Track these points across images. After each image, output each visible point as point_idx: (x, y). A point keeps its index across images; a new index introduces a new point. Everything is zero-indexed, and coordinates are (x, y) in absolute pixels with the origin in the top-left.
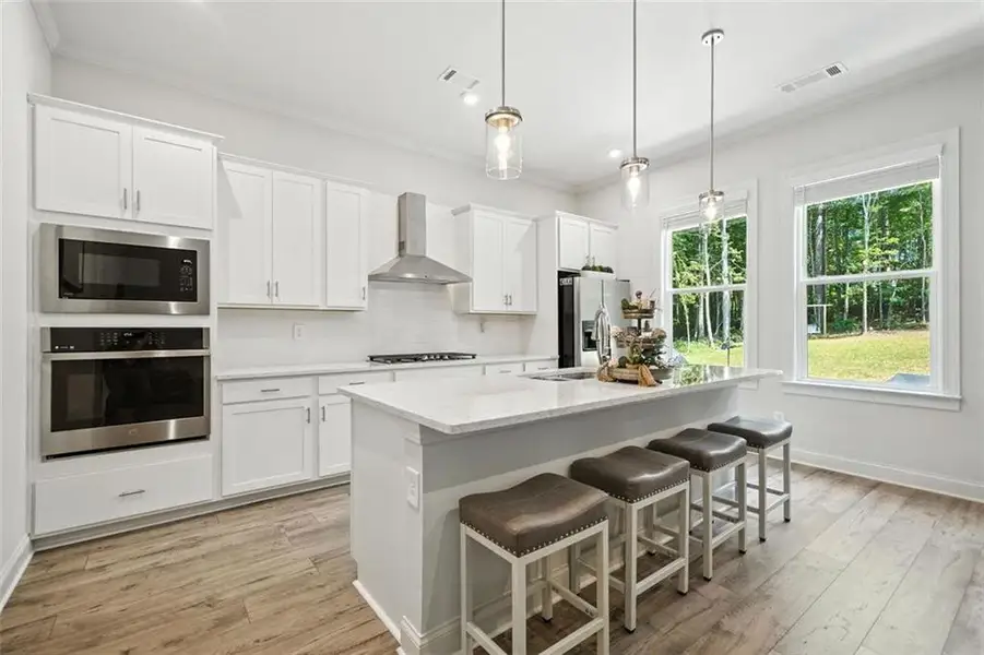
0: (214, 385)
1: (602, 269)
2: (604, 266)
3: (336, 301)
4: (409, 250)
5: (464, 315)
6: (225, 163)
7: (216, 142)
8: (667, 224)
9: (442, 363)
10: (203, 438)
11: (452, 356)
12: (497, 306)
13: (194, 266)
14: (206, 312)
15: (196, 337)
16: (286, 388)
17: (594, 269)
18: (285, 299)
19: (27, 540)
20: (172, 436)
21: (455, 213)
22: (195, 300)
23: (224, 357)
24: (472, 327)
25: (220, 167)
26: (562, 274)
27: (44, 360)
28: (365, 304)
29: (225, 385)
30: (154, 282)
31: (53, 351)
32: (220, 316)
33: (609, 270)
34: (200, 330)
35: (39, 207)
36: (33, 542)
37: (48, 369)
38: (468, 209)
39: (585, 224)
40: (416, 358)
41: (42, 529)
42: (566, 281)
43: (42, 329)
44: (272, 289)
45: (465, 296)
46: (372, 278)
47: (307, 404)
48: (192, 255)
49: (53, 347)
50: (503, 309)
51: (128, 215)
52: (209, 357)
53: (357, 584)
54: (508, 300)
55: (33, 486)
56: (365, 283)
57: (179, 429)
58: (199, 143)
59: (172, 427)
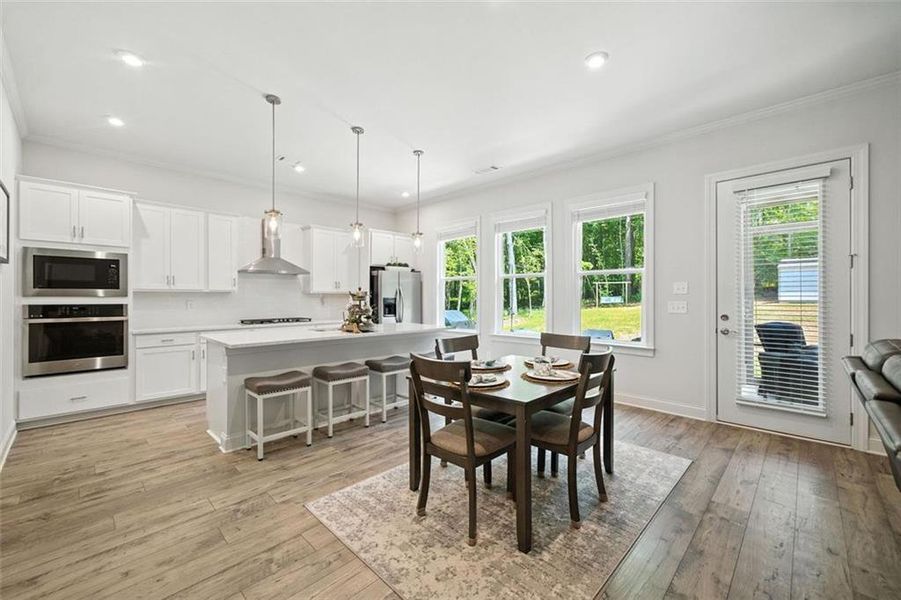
0: (130, 337)
1: (400, 265)
2: (403, 263)
3: (215, 287)
4: (267, 254)
5: (309, 295)
6: (138, 205)
7: (131, 196)
8: (440, 237)
9: (287, 324)
10: (124, 367)
11: (298, 320)
12: (330, 289)
13: (118, 268)
14: (125, 295)
15: (119, 309)
16: (179, 339)
17: (394, 265)
18: (179, 286)
19: (14, 423)
20: (98, 367)
21: (303, 229)
22: (118, 288)
23: (136, 321)
24: (316, 303)
25: (135, 208)
26: (373, 268)
27: (24, 323)
28: (236, 289)
29: (138, 338)
30: (91, 278)
31: (30, 318)
32: (134, 297)
33: (406, 265)
34: (121, 306)
35: (22, 237)
36: (17, 424)
37: (27, 328)
38: (309, 228)
39: (391, 236)
40: (270, 321)
41: (23, 417)
42: (375, 273)
43: (24, 306)
44: (170, 280)
45: (308, 282)
46: (239, 272)
47: (193, 348)
48: (116, 262)
49: (30, 315)
50: (335, 291)
51: (76, 241)
52: (127, 321)
53: (208, 431)
54: (337, 285)
55: (18, 394)
56: (235, 275)
57: (103, 362)
58: (121, 198)
59: (98, 362)
